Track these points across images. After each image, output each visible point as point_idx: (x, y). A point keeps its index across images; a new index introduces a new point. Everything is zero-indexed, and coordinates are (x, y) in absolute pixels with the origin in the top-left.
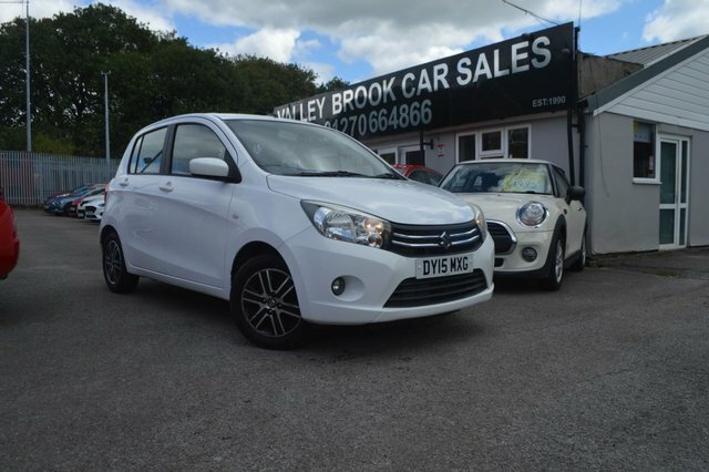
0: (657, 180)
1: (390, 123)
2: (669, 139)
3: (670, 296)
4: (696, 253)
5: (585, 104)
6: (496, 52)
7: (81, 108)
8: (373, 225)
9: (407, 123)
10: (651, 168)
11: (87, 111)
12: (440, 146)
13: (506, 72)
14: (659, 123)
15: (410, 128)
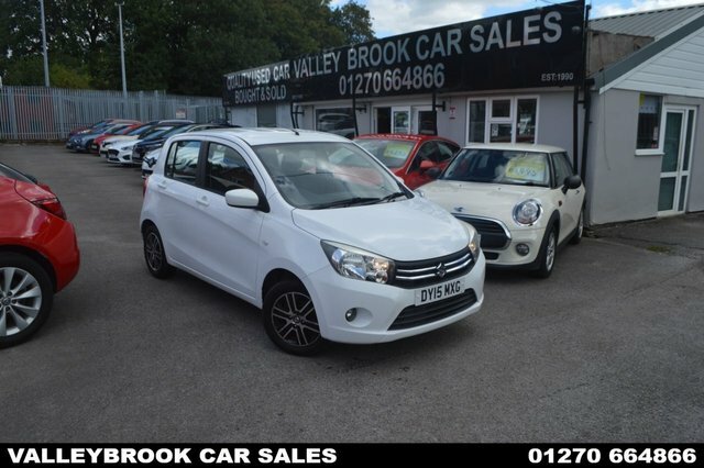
0: (660, 151)
1: (404, 83)
2: (675, 109)
3: (649, 286)
4: (693, 220)
5: (592, 82)
6: (509, 23)
7: (94, 34)
8: (381, 263)
9: (420, 84)
10: (655, 139)
11: (100, 38)
12: (452, 109)
13: (518, 44)
14: (666, 95)
15: (423, 90)
